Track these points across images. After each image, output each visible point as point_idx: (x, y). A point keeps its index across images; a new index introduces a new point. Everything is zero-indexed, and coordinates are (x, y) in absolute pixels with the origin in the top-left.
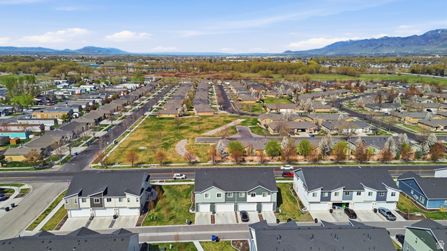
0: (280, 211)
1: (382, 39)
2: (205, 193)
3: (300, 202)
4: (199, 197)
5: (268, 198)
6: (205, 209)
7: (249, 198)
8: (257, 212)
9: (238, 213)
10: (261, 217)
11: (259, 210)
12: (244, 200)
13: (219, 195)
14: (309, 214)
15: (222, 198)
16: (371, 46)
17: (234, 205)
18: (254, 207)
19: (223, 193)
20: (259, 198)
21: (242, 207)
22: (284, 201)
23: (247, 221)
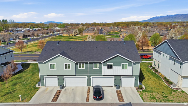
0: (143, 87)
1: (175, 15)
2: (50, 63)
3: (165, 78)
4: (44, 68)
5: (129, 70)
6: (52, 83)
7: (105, 70)
8: (115, 89)
9: (92, 89)
10: (119, 94)
11: (118, 86)
12: (99, 73)
13: (67, 66)
14: (183, 92)
15: (72, 70)
16: (170, 18)
17: (86, 79)
18: (111, 81)
19: (72, 63)
20: (117, 70)
21: (97, 82)
22: (146, 76)
23: (101, 99)
